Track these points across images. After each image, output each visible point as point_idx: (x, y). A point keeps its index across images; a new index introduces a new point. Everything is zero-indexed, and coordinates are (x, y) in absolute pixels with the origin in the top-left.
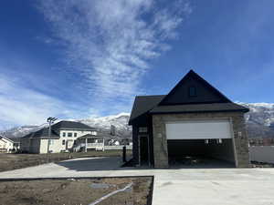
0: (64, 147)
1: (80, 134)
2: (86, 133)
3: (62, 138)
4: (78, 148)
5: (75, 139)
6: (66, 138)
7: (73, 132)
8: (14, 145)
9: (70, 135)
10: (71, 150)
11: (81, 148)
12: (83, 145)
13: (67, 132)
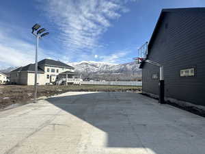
0: (48, 81)
1: (61, 71)
2: (65, 70)
3: (46, 73)
4: (60, 82)
5: (57, 74)
6: (50, 73)
7: (56, 69)
8: (7, 78)
9: (53, 71)
10: (55, 83)
11: (63, 82)
12: (64, 79)
13: (50, 68)
